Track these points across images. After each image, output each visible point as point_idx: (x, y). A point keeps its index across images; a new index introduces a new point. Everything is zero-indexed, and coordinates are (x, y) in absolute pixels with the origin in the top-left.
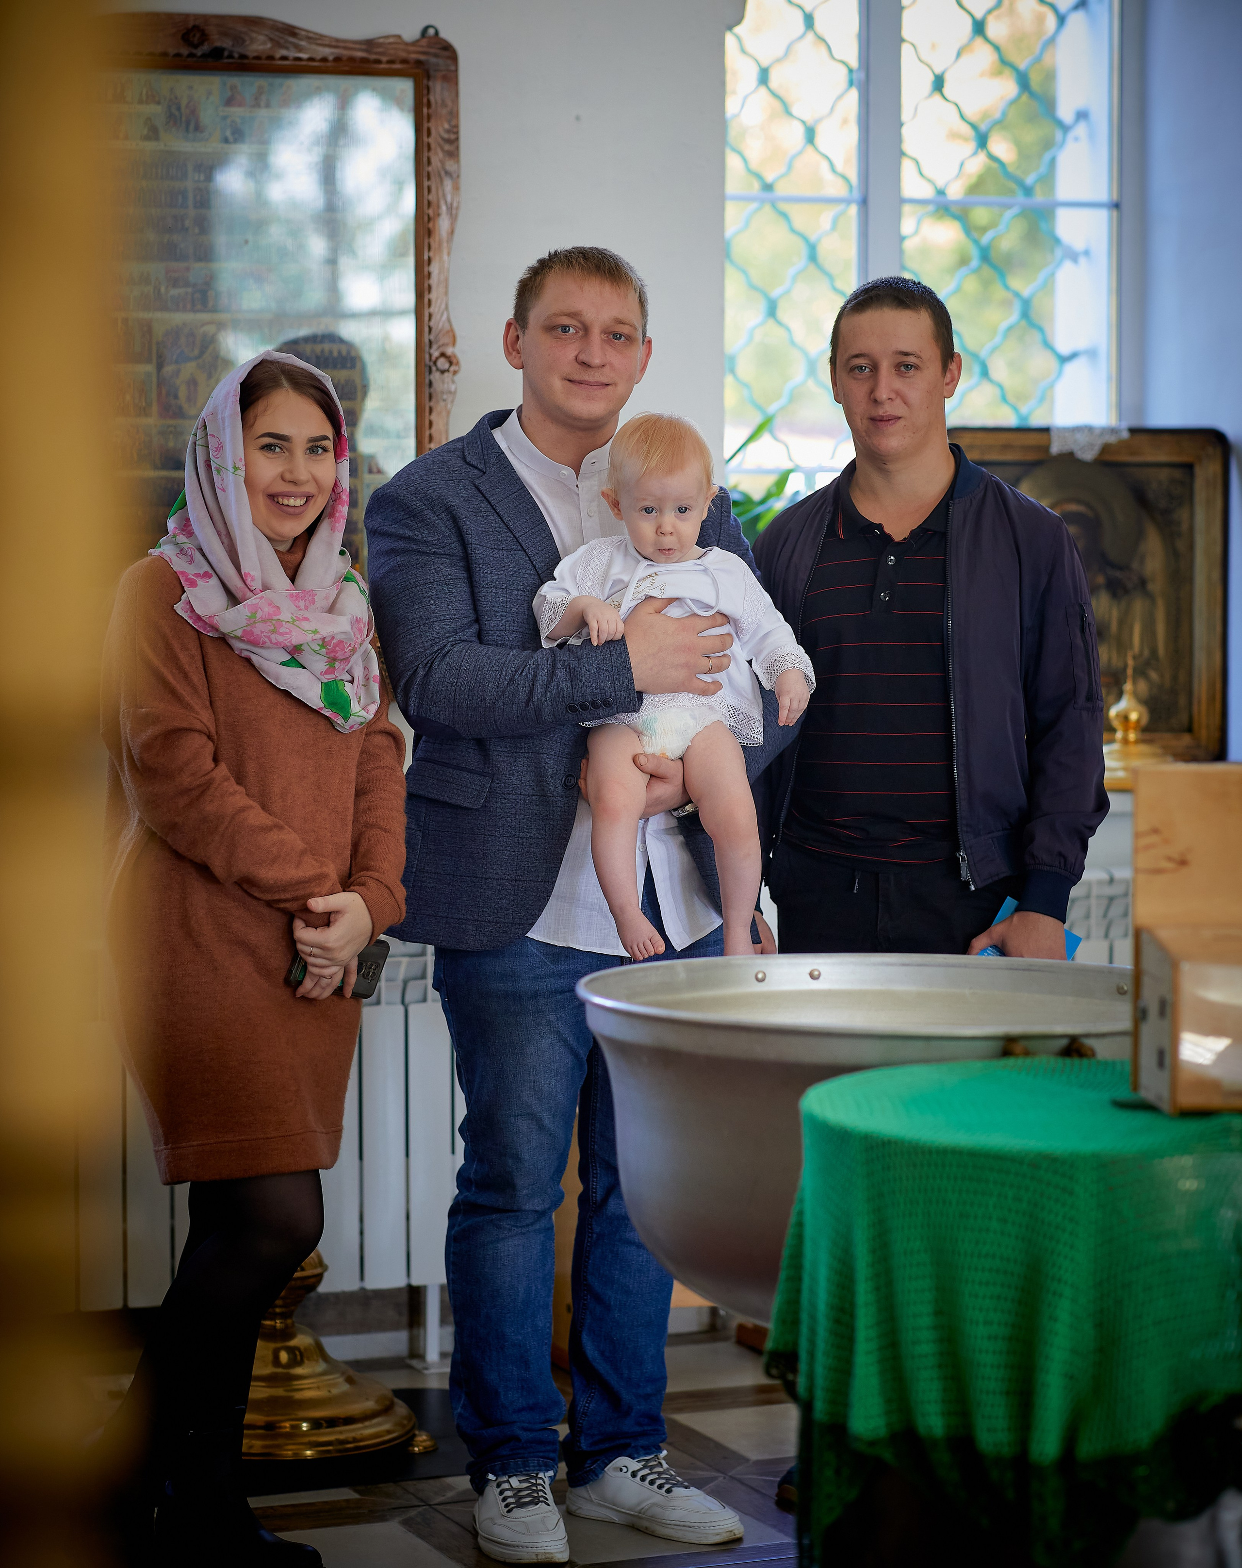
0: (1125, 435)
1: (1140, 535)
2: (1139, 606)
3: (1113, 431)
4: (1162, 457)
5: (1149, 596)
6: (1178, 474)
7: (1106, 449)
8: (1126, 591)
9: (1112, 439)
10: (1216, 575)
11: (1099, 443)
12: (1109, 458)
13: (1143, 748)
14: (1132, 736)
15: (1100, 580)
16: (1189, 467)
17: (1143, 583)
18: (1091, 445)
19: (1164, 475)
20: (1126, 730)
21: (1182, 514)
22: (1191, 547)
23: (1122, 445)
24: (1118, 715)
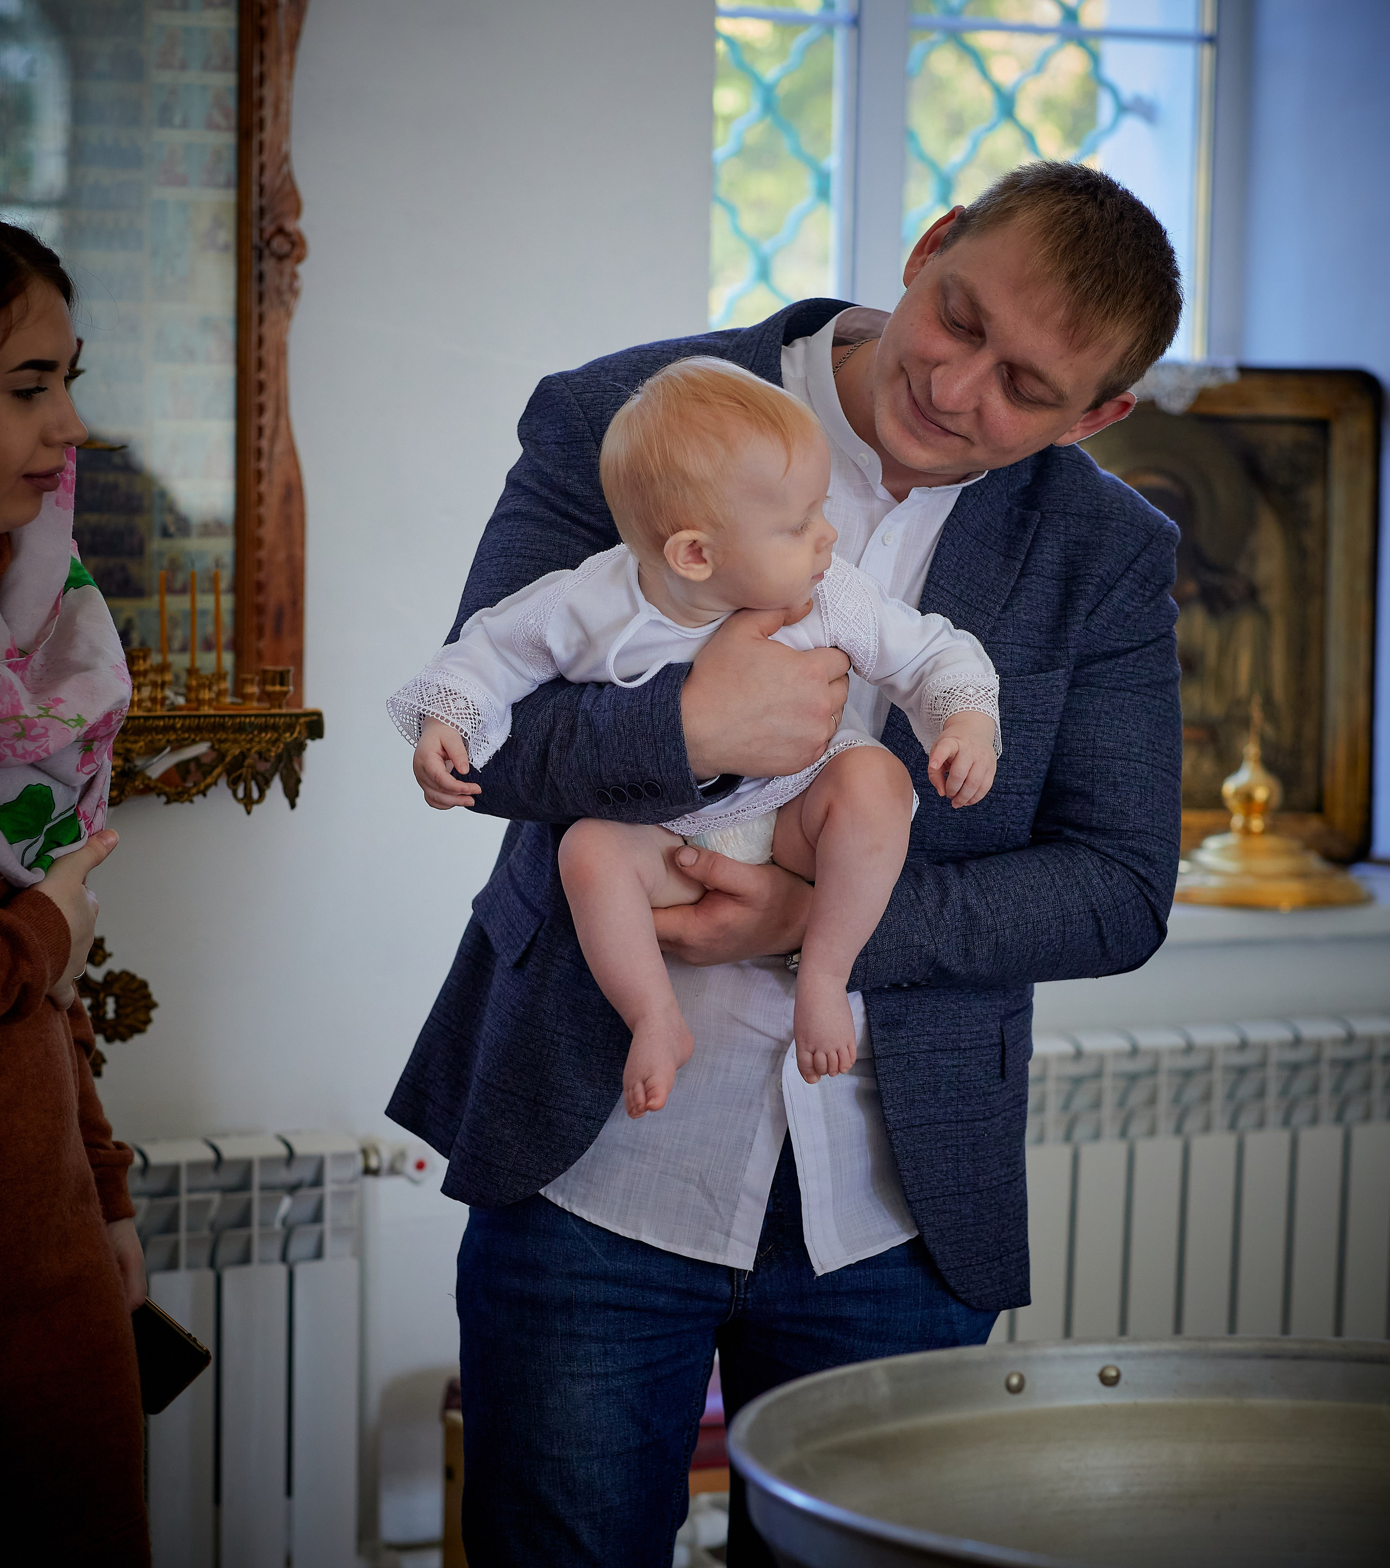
0: (1232, 376)
1: (1250, 523)
2: (1246, 627)
3: (1215, 370)
4: (1283, 409)
5: (1264, 615)
6: (1306, 435)
7: (1203, 395)
8: (1230, 605)
9: (1211, 382)
10: (1362, 584)
11: (1192, 387)
12: (1204, 409)
13: (1271, 842)
14: (1257, 824)
15: (1191, 587)
16: (1322, 426)
17: (1252, 594)
18: (1180, 390)
19: (1286, 435)
20: (1248, 813)
21: (1313, 494)
22: (1325, 543)
23: (1227, 392)
24: (1237, 793)
